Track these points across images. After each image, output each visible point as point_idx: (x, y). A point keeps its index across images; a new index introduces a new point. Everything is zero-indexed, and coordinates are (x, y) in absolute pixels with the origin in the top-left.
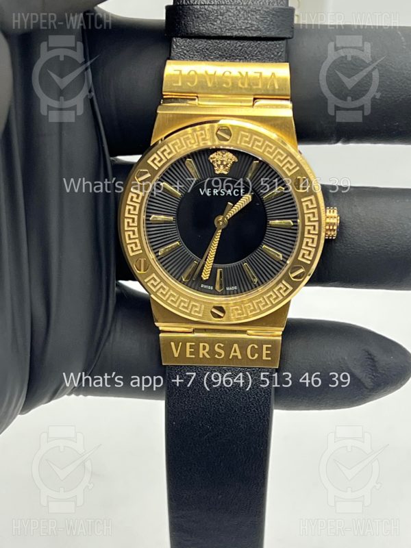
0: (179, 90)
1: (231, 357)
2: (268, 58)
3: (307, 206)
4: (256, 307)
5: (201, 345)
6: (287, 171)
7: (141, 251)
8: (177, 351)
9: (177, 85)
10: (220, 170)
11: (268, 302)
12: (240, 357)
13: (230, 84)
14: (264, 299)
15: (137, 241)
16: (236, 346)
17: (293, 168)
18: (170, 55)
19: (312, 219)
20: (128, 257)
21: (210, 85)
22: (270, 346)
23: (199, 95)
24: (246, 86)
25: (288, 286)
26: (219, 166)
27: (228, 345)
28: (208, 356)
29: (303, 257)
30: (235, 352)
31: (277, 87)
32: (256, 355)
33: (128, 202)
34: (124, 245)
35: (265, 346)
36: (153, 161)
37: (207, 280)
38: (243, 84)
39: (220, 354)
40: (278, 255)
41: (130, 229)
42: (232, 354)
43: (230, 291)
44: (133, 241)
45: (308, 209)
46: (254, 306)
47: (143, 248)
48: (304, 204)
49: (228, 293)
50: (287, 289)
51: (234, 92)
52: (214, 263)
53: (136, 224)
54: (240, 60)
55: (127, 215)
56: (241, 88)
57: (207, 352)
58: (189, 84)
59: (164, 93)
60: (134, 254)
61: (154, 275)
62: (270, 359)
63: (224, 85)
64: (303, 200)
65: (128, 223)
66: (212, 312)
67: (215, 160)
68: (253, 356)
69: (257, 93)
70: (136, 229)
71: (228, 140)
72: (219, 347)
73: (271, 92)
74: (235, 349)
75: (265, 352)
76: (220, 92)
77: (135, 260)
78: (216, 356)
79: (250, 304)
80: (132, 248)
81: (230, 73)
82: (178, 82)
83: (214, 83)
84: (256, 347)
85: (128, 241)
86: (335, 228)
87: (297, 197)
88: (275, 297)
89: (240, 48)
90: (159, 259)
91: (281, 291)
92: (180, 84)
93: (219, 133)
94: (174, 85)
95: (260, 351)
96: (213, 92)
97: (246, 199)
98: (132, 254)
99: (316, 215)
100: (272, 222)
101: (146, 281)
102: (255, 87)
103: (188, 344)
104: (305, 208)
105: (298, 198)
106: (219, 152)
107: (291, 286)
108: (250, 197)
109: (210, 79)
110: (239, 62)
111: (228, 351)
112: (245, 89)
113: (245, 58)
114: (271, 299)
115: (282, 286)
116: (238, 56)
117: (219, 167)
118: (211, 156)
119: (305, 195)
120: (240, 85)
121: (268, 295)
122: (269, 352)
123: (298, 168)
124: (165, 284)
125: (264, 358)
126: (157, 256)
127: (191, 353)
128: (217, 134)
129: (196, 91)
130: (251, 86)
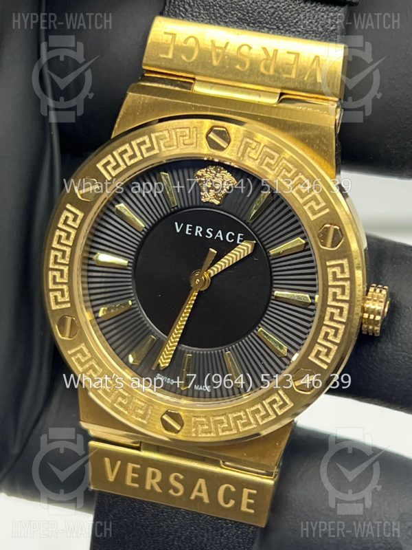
0: (168, 65)
1: (193, 497)
2: (314, 32)
3: (334, 273)
4: (232, 424)
5: (150, 470)
6: (309, 212)
7: (69, 305)
8: (112, 471)
9: (165, 56)
10: (208, 197)
11: (252, 421)
12: (206, 500)
13: (247, 66)
14: (246, 414)
15: (65, 287)
16: (201, 482)
17: (320, 210)
18: (164, 9)
19: (339, 297)
20: (49, 312)
21: (215, 63)
22: (255, 492)
23: (197, 78)
24: (272, 72)
25: (287, 401)
26: (208, 190)
27: (191, 477)
28: (158, 489)
29: (317, 356)
30: (200, 490)
31: (319, 80)
32: (232, 503)
33: (60, 225)
34: (45, 291)
35: (246, 491)
36: (105, 166)
37: (166, 368)
38: (267, 67)
39: (176, 490)
40: (281, 347)
41: (57, 267)
42: (195, 494)
43: (199, 391)
44: (60, 287)
45: (335, 279)
46: (229, 423)
47: (72, 301)
48: (330, 271)
49: (196, 394)
50: (285, 404)
51: (251, 79)
52: (179, 342)
53: (67, 261)
54: (270, 29)
55: (55, 245)
56: (263, 75)
57: (158, 484)
58: (184, 58)
59: (144, 67)
60: (58, 307)
61: (83, 346)
62: (252, 511)
63: (238, 67)
64: (328, 264)
65: (56, 257)
66: (162, 420)
67: (203, 179)
68: (227, 502)
69: (288, 85)
70: (66, 269)
71: (222, 149)
72: (176, 479)
73: (309, 87)
74: (200, 487)
75: (245, 500)
76: (230, 76)
77: (58, 318)
78: (171, 492)
79: (223, 418)
80: (56, 297)
81: (250, 48)
82: (167, 53)
83: (223, 61)
84: (233, 489)
85: (51, 286)
86: (378, 318)
87: (320, 257)
88: (263, 413)
89: (272, 10)
90: (98, 321)
91: (275, 406)
92: (170, 56)
93: (212, 135)
94: (162, 56)
95: (238, 497)
96: (219, 75)
97: (244, 248)
98: (54, 307)
99: (347, 291)
100: (277, 293)
101: (69, 352)
102: (285, 76)
103: (130, 466)
104: (330, 276)
105: (321, 259)
106: (211, 169)
107: (291, 400)
108: (250, 246)
109: (218, 55)
110: (268, 33)
111: (189, 488)
112: (270, 77)
113: (278, 27)
114: (258, 417)
115: (278, 399)
116: (267, 23)
117: (209, 192)
118: (199, 173)
119: (334, 256)
120: (262, 70)
121: (254, 408)
122: (252, 501)
123: (327, 210)
124: (98, 364)
125: (244, 508)
126: (97, 318)
127: (134, 480)
128: (207, 137)
129: (195, 71)
130: (279, 73)
